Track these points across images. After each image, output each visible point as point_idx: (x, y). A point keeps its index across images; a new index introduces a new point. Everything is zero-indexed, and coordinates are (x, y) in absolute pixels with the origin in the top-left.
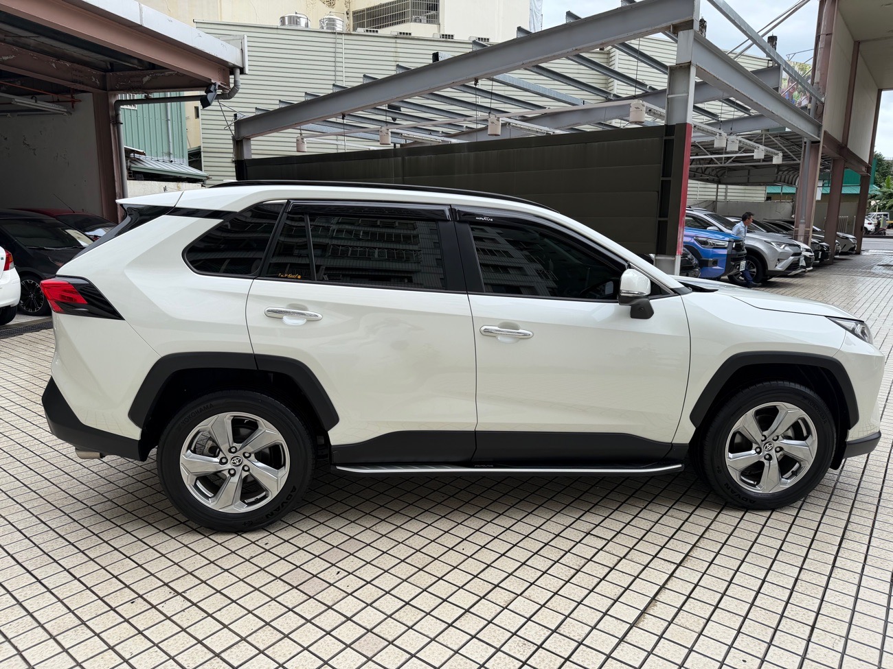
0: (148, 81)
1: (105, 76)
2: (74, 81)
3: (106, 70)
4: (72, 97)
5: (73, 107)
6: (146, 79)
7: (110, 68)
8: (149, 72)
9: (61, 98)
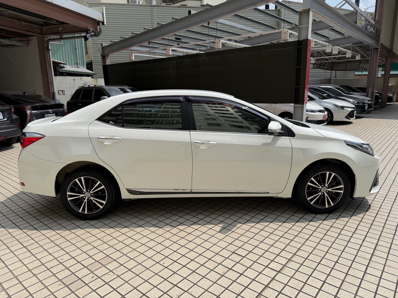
0: (61, 30)
1: (42, 28)
2: (28, 31)
3: (42, 25)
4: (28, 39)
5: (28, 43)
6: (60, 29)
7: (44, 24)
8: (62, 25)
9: (23, 39)
